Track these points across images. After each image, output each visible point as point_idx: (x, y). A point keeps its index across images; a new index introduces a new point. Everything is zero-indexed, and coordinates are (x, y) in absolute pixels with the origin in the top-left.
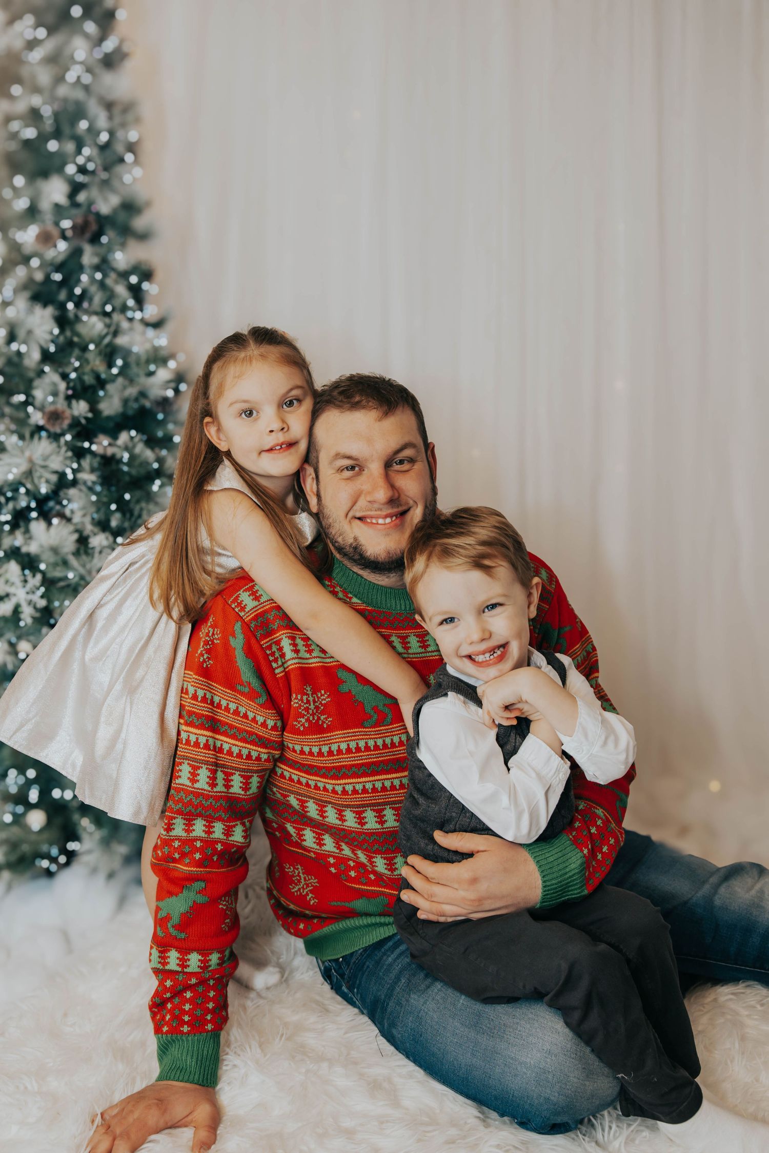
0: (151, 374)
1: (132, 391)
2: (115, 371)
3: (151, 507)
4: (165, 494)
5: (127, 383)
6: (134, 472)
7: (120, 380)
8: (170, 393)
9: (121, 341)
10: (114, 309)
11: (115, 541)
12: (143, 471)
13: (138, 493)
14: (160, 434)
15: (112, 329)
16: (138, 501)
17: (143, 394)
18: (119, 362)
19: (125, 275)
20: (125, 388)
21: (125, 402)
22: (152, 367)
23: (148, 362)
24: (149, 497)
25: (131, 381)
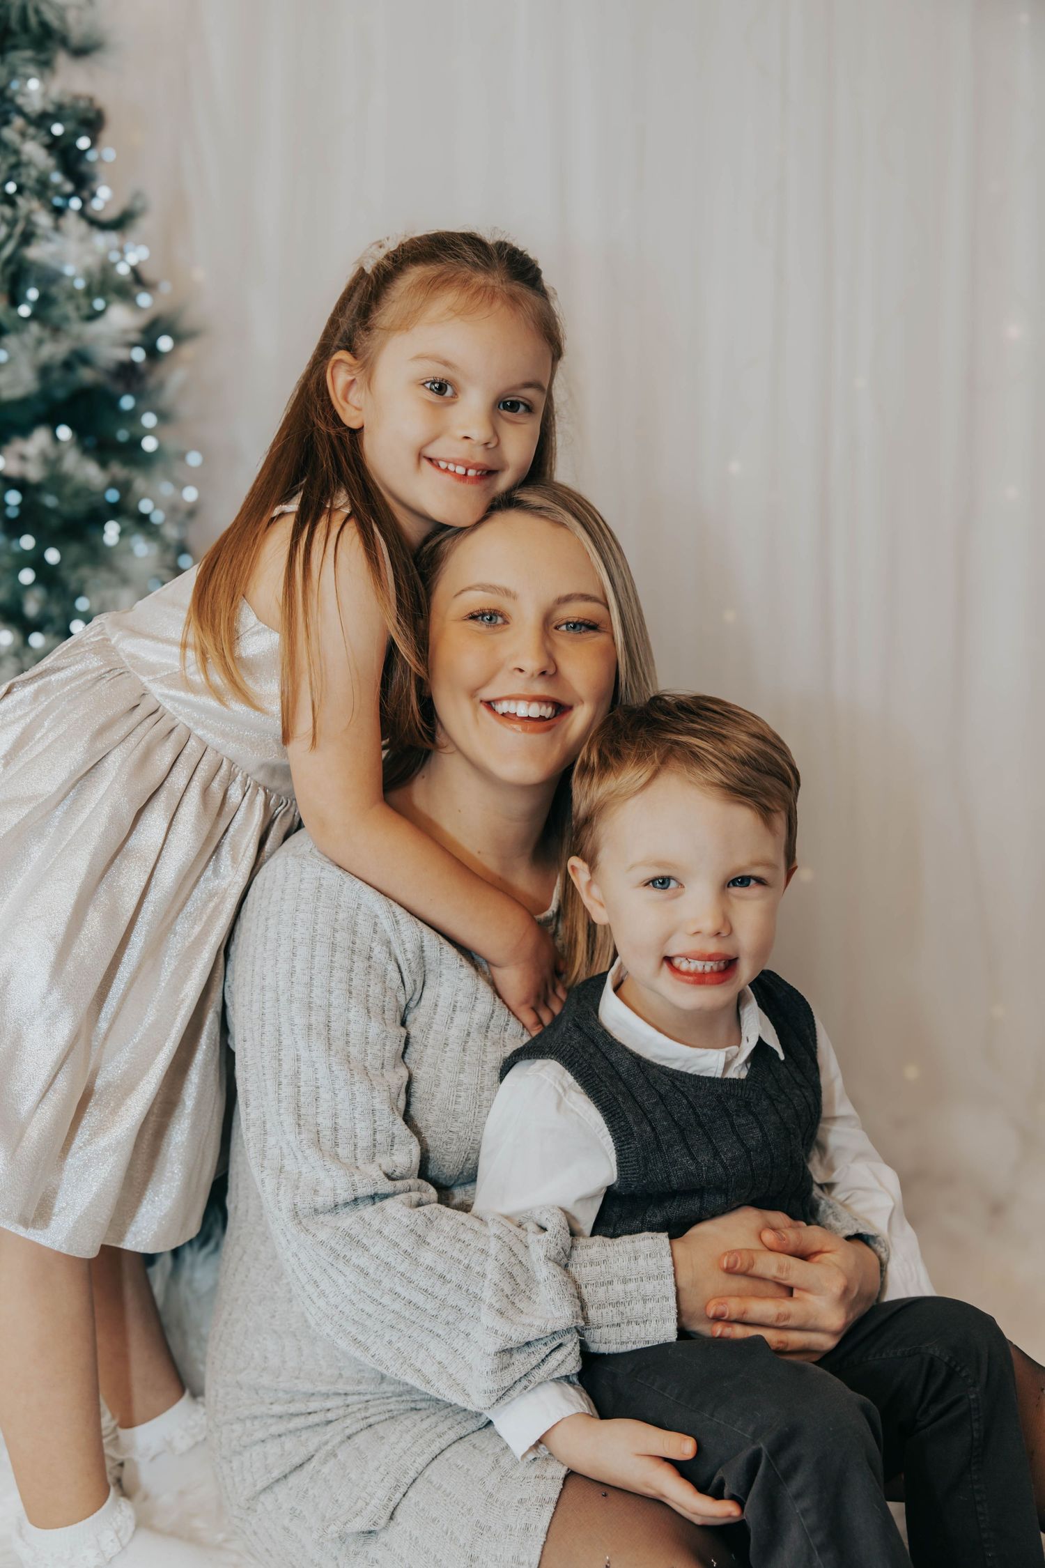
0: (94, 316)
1: (55, 350)
2: (24, 311)
3: (104, 575)
4: (130, 551)
5: (46, 334)
6: (66, 509)
7: (34, 328)
8: (138, 355)
9: (34, 252)
10: (20, 190)
11: (26, 642)
12: (80, 507)
13: (75, 550)
14: (122, 435)
15: (19, 228)
16: (76, 565)
17: (80, 358)
18: (33, 294)
19: (42, 120)
20: (40, 342)
21: (44, 371)
22: (99, 304)
23: (89, 293)
24: (98, 556)
25: (56, 330)
